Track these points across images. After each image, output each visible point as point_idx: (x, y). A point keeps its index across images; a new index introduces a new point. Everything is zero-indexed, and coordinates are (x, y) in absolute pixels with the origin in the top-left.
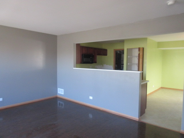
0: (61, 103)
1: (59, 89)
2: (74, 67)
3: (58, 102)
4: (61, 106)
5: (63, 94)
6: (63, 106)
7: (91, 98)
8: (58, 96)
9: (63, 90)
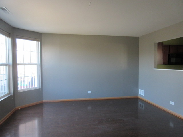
0: (141, 104)
1: (140, 90)
2: (154, 68)
3: (139, 103)
4: (141, 108)
5: (143, 95)
6: (143, 108)
7: (172, 103)
8: (139, 97)
9: (144, 91)
